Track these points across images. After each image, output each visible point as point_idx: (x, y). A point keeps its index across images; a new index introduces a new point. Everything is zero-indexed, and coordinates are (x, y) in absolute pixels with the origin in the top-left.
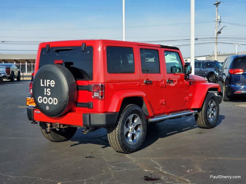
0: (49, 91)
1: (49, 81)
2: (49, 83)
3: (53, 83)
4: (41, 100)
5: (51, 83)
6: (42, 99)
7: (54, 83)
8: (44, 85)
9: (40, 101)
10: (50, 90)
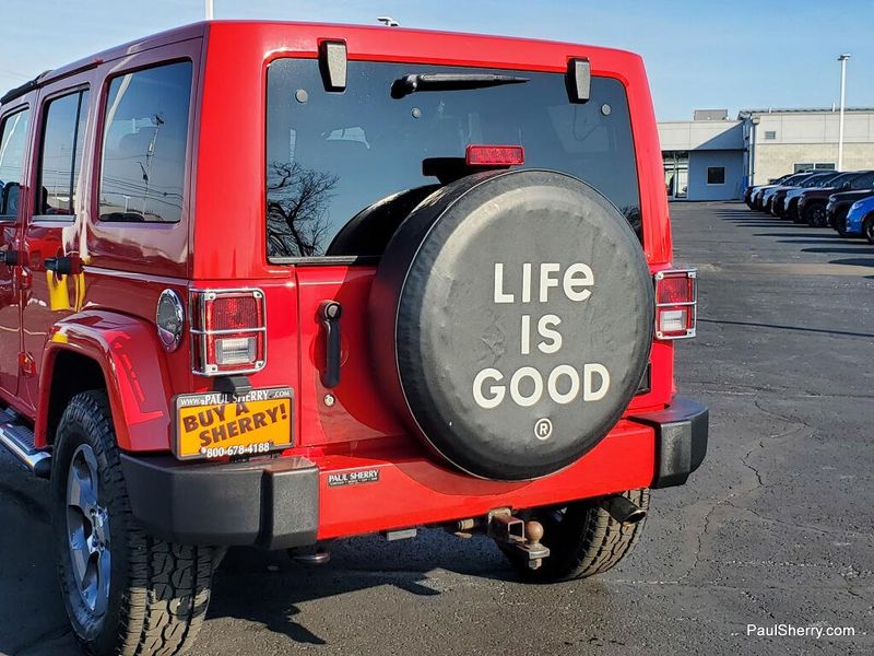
0: (550, 326)
1: (556, 267)
2: (554, 282)
3: (579, 282)
4: (493, 390)
5: (569, 282)
6: (506, 383)
7: (589, 280)
8: (519, 296)
9: (488, 395)
10: (556, 321)
